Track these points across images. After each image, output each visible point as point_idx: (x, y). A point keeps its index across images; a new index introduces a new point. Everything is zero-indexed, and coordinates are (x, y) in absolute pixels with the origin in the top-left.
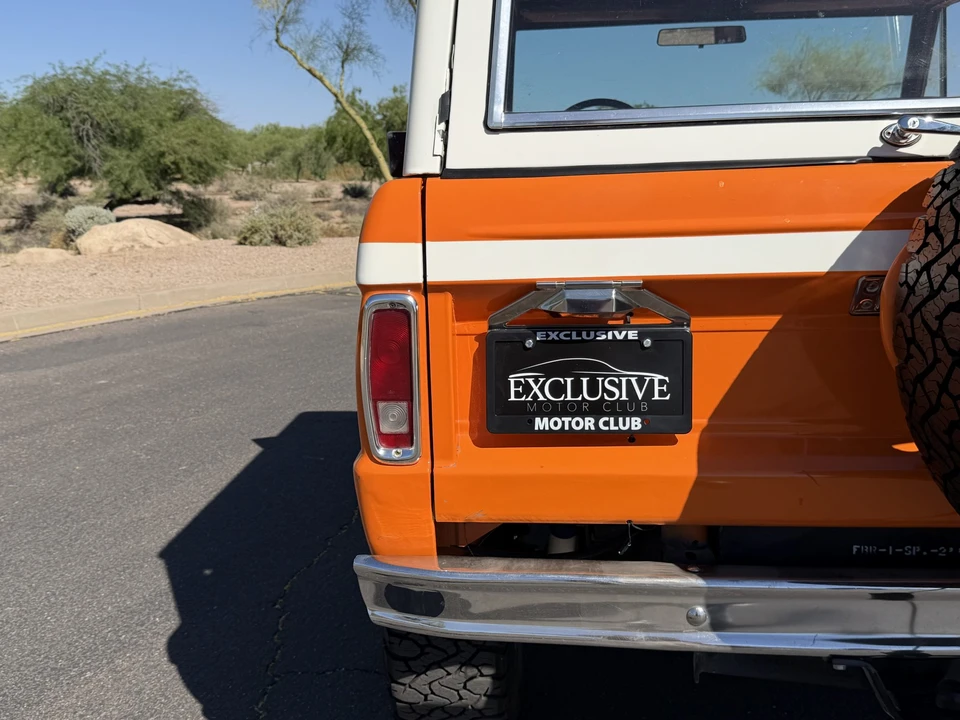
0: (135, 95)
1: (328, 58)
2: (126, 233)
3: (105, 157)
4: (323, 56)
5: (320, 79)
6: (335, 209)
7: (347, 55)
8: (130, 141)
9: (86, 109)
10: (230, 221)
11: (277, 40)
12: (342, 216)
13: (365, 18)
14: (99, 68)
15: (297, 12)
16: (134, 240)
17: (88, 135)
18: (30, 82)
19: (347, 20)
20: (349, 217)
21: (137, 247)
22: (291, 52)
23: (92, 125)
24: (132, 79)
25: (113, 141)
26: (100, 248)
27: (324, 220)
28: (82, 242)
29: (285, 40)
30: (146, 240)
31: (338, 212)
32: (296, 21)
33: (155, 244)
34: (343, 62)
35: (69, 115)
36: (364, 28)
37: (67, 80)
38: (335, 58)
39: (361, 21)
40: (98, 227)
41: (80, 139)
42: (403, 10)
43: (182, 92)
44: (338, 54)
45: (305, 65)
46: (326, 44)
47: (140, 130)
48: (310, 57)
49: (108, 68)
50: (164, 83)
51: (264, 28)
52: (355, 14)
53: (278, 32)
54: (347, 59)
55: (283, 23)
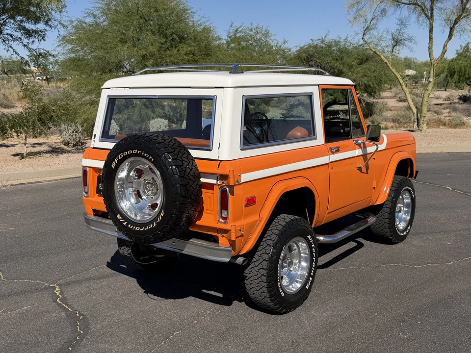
5: (379, 56)
6: (447, 109)
10: (384, 114)
11: (362, 39)
12: (449, 113)
15: (375, 24)
19: (398, 27)
20: (454, 114)
27: (438, 115)
31: (448, 110)
32: (375, 29)
38: (389, 45)
39: (405, 27)
42: (425, 20)
45: (373, 50)
46: (385, 39)
51: (357, 34)
52: (402, 23)
53: (364, 35)
54: (396, 45)
55: (366, 30)
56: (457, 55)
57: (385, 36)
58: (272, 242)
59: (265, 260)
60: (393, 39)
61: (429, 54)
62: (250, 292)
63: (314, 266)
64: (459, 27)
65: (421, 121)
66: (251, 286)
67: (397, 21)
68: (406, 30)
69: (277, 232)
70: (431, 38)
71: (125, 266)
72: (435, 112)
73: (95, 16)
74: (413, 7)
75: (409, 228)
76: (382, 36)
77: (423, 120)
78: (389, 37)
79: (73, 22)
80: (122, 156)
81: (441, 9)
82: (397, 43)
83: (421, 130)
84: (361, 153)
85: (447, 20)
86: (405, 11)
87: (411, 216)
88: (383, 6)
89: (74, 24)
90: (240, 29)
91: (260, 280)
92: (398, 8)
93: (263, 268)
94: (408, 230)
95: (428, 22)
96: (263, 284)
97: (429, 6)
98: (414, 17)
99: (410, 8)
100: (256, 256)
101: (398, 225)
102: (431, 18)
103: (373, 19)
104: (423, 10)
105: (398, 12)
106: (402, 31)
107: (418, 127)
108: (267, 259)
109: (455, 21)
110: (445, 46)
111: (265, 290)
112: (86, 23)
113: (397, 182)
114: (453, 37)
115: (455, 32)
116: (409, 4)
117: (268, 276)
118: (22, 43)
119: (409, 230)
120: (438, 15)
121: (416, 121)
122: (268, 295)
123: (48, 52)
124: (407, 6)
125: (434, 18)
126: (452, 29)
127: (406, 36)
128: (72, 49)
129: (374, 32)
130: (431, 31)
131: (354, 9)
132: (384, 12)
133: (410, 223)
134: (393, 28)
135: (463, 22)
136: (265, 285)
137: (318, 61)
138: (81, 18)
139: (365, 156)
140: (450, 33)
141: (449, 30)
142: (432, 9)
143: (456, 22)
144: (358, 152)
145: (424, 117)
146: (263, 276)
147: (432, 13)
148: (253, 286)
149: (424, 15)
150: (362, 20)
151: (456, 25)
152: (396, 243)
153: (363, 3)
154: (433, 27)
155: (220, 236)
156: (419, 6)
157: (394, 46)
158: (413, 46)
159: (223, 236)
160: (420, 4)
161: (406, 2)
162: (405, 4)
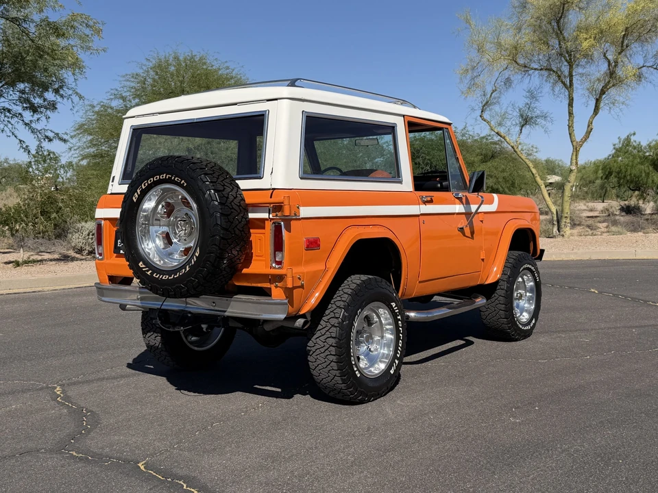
1: (511, 125)
4: (509, 123)
5: (503, 138)
6: (604, 222)
7: (526, 121)
11: (481, 116)
12: (607, 227)
13: (539, 98)
15: (497, 98)
19: (527, 101)
20: (613, 228)
22: (488, 123)
29: (486, 116)
31: (605, 224)
32: (497, 104)
38: (517, 124)
39: (537, 100)
42: (563, 91)
44: (519, 120)
45: (496, 131)
46: (510, 116)
48: (500, 124)
51: (473, 110)
52: (532, 95)
53: (482, 111)
54: (526, 124)
55: (486, 106)
56: (614, 151)
57: (511, 112)
58: (342, 303)
59: (333, 326)
60: (522, 116)
61: (570, 134)
62: (314, 373)
63: (400, 345)
64: (607, 98)
65: (562, 224)
66: (316, 364)
67: (525, 93)
68: (537, 104)
69: (350, 291)
70: (571, 114)
71: (152, 367)
72: (589, 226)
73: (124, 99)
74: (545, 73)
75: (533, 321)
76: (506, 112)
77: (566, 222)
78: (516, 114)
79: (94, 107)
80: (146, 184)
81: (582, 75)
82: (526, 122)
83: (563, 236)
84: (463, 210)
85: (591, 90)
86: (535, 79)
87: (536, 305)
88: (507, 74)
89: (97, 109)
91: (327, 352)
92: (527, 75)
93: (331, 337)
94: (532, 324)
95: (567, 93)
96: (331, 358)
97: (567, 73)
98: (547, 87)
99: (542, 75)
100: (322, 322)
101: (519, 316)
102: (570, 87)
103: (494, 91)
104: (559, 76)
105: (527, 80)
106: (532, 105)
107: (559, 231)
108: (336, 325)
109: (602, 90)
110: (590, 123)
111: (334, 365)
112: (112, 108)
113: (514, 257)
114: (600, 110)
115: (602, 105)
116: (541, 69)
117: (338, 347)
118: (23, 120)
119: (535, 324)
120: (579, 82)
121: (556, 223)
122: (337, 373)
123: (57, 134)
124: (537, 72)
125: (574, 86)
126: (598, 101)
127: (538, 112)
128: (91, 141)
129: (496, 108)
130: (571, 105)
131: (469, 76)
132: (508, 82)
133: (535, 315)
134: (521, 102)
135: (612, 92)
136: (334, 358)
137: (427, 157)
138: (105, 101)
139: (468, 214)
140: (596, 106)
141: (594, 102)
142: (571, 76)
143: (603, 92)
144: (459, 208)
145: (566, 217)
146: (331, 347)
147: (571, 81)
148: (319, 362)
149: (561, 85)
150: (479, 93)
151: (604, 96)
152: (516, 340)
153: (480, 69)
154: (573, 99)
155: (273, 287)
156: (554, 71)
157: (522, 126)
158: (549, 124)
159: (276, 287)
160: (555, 69)
161: (536, 67)
162: (535, 69)
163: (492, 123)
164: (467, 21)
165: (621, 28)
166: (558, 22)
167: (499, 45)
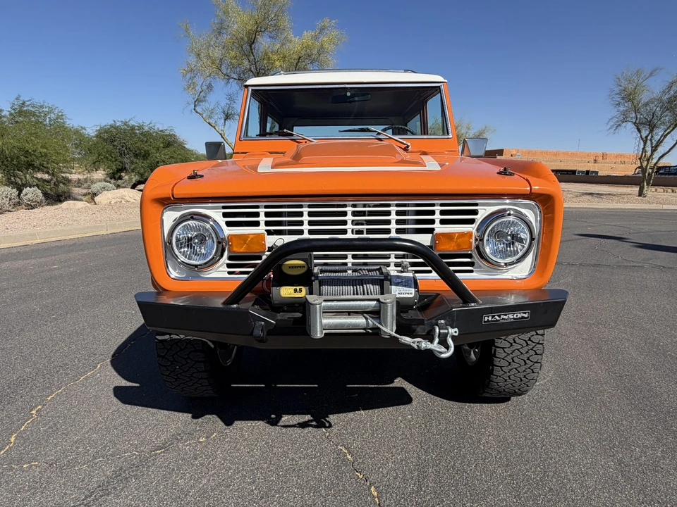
0: (147, 136)
1: (218, 118)
2: (118, 195)
3: (132, 163)
4: (216, 117)
5: (214, 127)
7: (227, 117)
8: (144, 156)
9: (124, 141)
11: (194, 109)
13: (237, 101)
14: (131, 123)
15: (204, 97)
16: (122, 198)
17: (124, 153)
18: (98, 128)
19: (228, 102)
21: (123, 202)
22: (200, 114)
23: (126, 149)
24: (146, 128)
25: (136, 156)
26: (105, 202)
28: (97, 199)
29: (198, 109)
30: (128, 199)
32: (204, 101)
33: (132, 201)
34: (225, 120)
35: (116, 143)
36: (235, 105)
37: (116, 128)
38: (221, 118)
40: (106, 192)
41: (121, 154)
43: (169, 135)
44: (223, 116)
45: (207, 121)
46: (217, 112)
47: (148, 151)
48: (210, 117)
49: (134, 124)
50: (161, 131)
51: (189, 103)
52: (231, 98)
53: (195, 106)
55: (198, 102)
60: (224, 112)
67: (226, 96)
78: (220, 110)
90: (28, 103)
92: (229, 82)
103: (201, 92)
105: (228, 86)
106: (231, 105)
116: (239, 79)
129: (206, 105)
132: (210, 87)
134: (224, 102)
161: (235, 77)
162: (235, 79)
163: (204, 115)
164: (187, 30)
165: (295, 56)
166: (251, 46)
167: (208, 57)
